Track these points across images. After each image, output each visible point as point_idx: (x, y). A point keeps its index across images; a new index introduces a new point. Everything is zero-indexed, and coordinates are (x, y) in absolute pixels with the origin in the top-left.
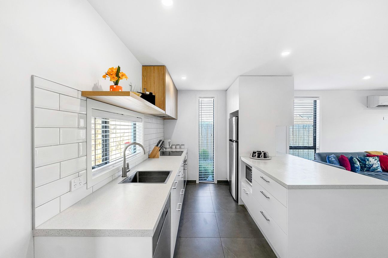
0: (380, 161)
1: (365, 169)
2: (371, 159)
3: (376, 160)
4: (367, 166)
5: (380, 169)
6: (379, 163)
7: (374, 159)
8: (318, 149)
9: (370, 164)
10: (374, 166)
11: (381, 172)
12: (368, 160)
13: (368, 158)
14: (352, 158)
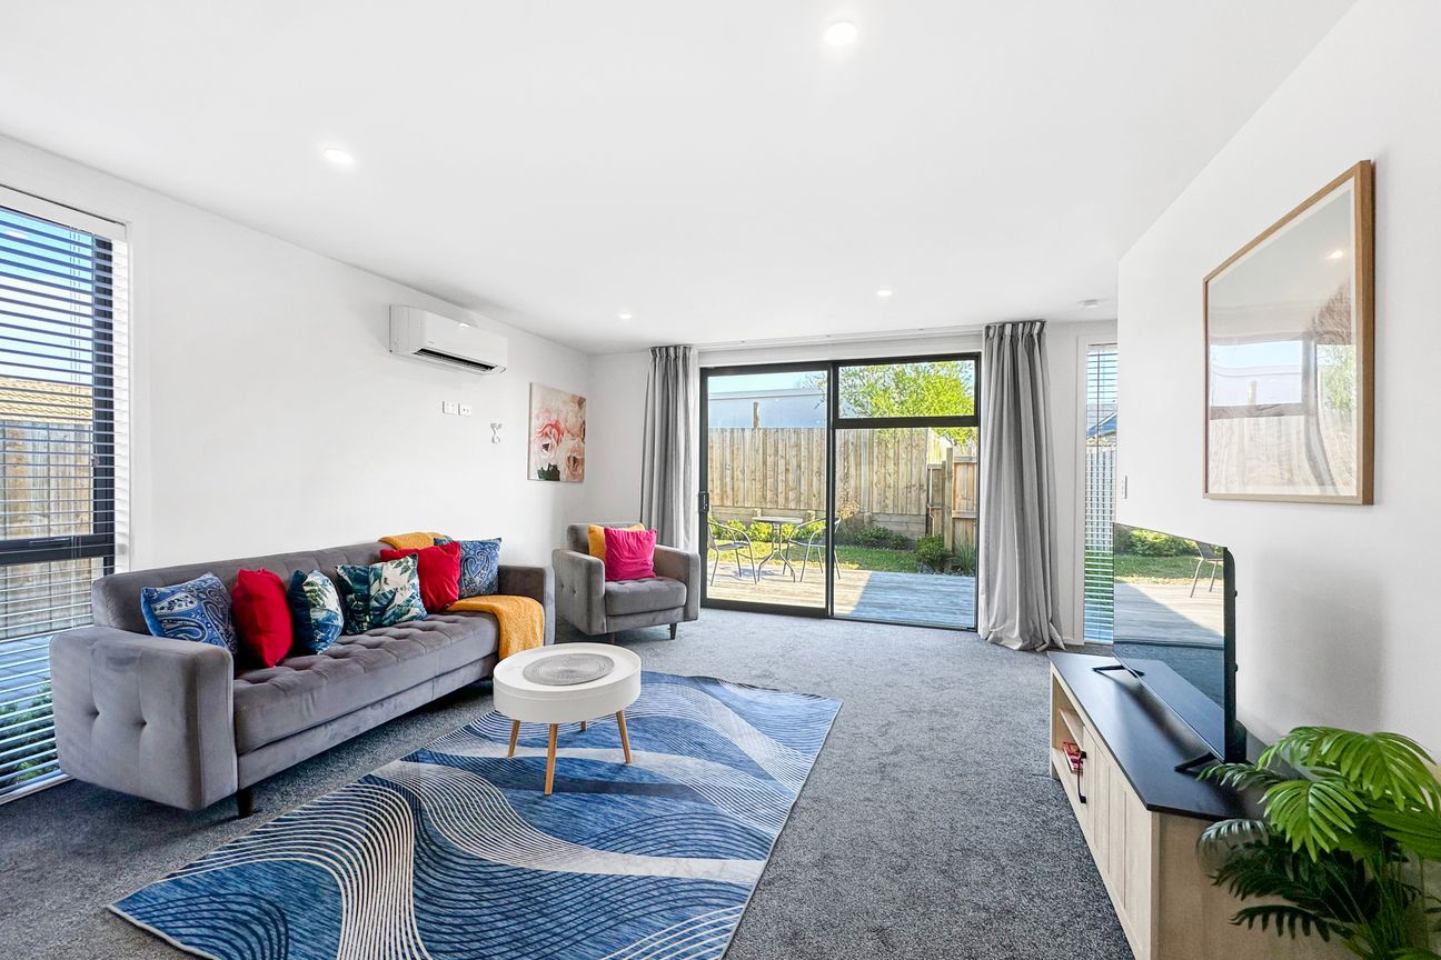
0: (421, 571)
1: (368, 619)
2: (389, 570)
3: (406, 570)
4: (374, 604)
5: (418, 608)
6: (416, 581)
7: (400, 569)
8: (123, 547)
9: (384, 594)
10: (399, 600)
11: (421, 618)
12: (378, 577)
13: (378, 565)
14: (300, 579)
